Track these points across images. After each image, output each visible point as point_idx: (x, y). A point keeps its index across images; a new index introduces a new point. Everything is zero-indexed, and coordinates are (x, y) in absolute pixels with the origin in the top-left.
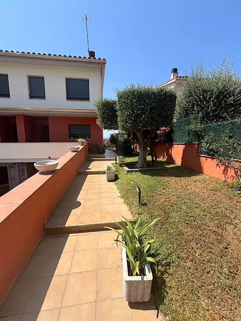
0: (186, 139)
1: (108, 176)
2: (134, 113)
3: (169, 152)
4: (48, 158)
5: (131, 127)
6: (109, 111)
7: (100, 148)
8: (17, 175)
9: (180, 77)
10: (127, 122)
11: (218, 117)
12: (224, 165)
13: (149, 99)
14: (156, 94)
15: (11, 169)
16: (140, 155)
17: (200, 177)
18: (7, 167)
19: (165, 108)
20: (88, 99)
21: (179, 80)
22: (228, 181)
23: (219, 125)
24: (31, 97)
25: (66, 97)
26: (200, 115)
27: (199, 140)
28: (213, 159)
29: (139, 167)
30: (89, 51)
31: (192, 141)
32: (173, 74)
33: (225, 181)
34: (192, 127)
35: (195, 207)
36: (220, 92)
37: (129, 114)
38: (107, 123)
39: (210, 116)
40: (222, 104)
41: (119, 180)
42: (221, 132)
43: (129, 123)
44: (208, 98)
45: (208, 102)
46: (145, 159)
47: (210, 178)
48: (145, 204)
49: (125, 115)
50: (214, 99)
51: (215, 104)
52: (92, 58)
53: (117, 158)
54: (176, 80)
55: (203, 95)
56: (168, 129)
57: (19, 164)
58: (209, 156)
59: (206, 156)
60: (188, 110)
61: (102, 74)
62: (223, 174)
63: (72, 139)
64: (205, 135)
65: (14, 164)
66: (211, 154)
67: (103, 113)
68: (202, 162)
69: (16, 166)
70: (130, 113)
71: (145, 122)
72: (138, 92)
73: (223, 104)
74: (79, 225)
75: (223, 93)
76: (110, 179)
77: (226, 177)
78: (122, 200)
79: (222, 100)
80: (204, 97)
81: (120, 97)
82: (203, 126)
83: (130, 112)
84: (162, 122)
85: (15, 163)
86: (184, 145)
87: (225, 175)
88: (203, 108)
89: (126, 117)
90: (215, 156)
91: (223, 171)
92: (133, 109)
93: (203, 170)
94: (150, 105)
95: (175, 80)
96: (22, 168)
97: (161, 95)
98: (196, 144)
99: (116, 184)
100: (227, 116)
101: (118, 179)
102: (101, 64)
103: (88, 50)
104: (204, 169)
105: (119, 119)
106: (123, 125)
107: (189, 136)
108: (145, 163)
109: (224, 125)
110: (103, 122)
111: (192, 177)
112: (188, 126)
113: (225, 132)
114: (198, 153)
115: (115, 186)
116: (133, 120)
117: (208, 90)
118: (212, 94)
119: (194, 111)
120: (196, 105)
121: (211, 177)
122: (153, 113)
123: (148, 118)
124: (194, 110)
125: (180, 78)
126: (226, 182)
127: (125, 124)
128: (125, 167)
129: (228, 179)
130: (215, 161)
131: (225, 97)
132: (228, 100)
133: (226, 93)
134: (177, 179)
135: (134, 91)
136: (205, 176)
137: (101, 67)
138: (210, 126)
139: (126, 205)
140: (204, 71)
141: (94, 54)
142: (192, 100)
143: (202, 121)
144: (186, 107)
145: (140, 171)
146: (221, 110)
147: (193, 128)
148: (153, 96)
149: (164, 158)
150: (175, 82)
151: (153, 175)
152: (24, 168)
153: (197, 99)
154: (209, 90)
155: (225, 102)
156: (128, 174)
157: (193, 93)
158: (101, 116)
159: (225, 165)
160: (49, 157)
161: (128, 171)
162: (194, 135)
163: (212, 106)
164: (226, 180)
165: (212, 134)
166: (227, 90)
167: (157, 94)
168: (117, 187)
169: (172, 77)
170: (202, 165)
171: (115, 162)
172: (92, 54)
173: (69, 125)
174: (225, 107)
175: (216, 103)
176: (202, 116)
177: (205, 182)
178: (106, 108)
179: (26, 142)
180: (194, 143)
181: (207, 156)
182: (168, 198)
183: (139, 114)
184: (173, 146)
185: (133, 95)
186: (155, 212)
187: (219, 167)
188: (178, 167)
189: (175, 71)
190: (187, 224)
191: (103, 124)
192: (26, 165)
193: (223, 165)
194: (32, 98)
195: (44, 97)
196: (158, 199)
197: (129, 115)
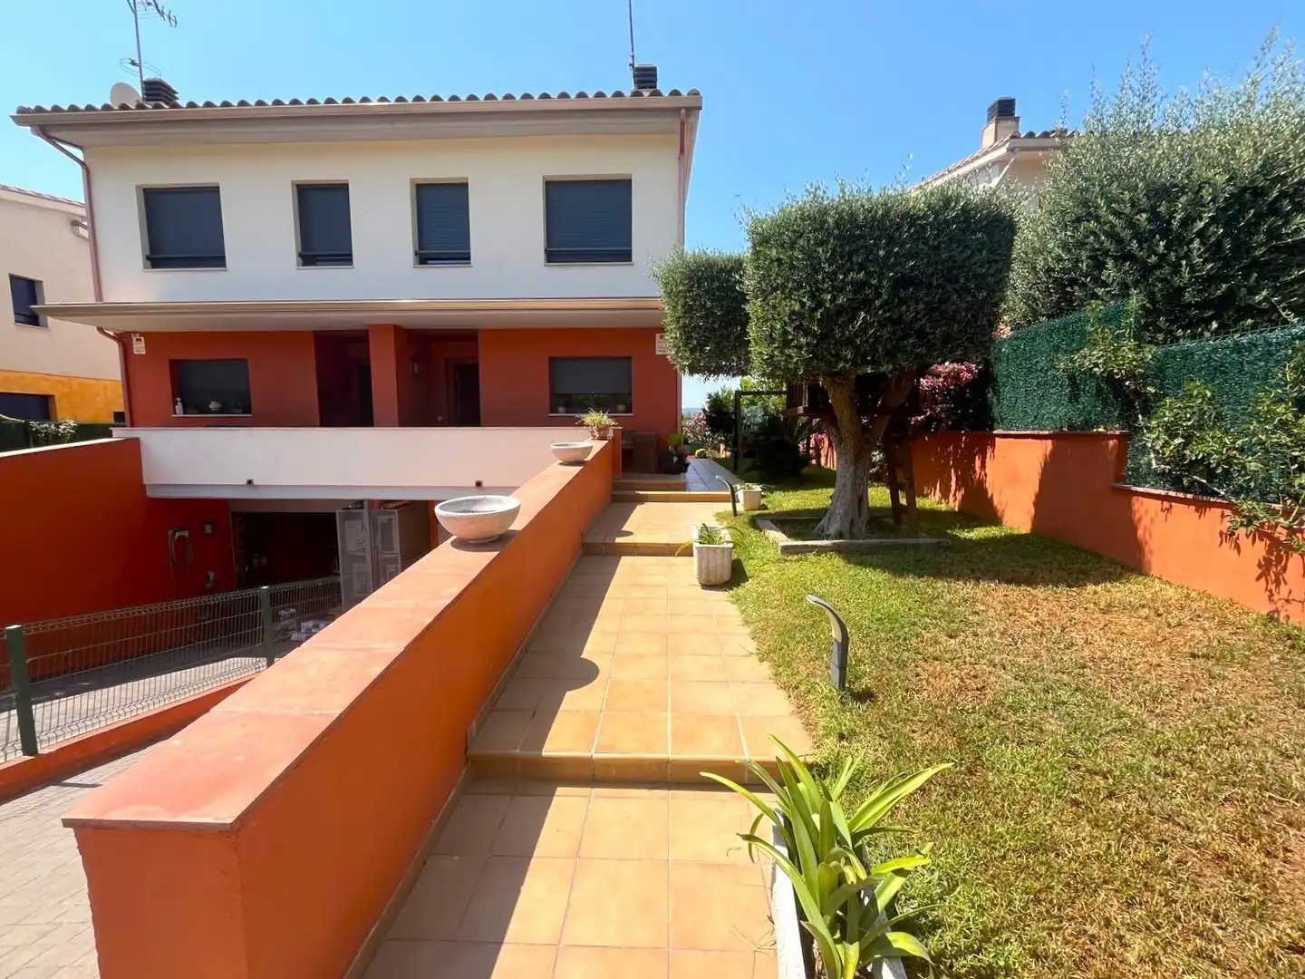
0: (1059, 412)
1: (704, 566)
2: (820, 304)
3: (975, 472)
4: (474, 485)
5: (807, 363)
6: (712, 301)
7: (670, 448)
8: (367, 543)
9: (1031, 135)
10: (786, 343)
11: (1230, 311)
12: (1262, 536)
13: (887, 244)
14: (919, 218)
15: (347, 523)
16: (839, 481)
17: (1134, 588)
18: (334, 514)
19: (962, 280)
20: (625, 256)
21: (1022, 149)
22: (1288, 617)
23: (1238, 348)
24: (423, 259)
25: (546, 251)
26: (1135, 301)
27: (1128, 418)
28: (1201, 507)
29: (832, 530)
30: (636, 66)
31: (1088, 424)
32: (992, 126)
33: (1272, 617)
34: (1092, 358)
35: (1115, 731)
36: (1244, 190)
37: (797, 308)
38: (702, 351)
39: (1189, 305)
40: (1255, 248)
41: (747, 585)
42: (1253, 377)
43: (800, 348)
44: (1175, 223)
45: (1177, 241)
46: (861, 499)
47: (1187, 596)
48: (865, 696)
49: (779, 315)
50: (1207, 226)
51: (1214, 251)
52: (646, 93)
53: (740, 495)
54: (1011, 150)
55: (1153, 212)
56: (969, 370)
57: (376, 504)
58: (1181, 495)
59: (1163, 493)
60: (1073, 282)
61: (684, 151)
62: (1258, 578)
63: (562, 412)
64: (1159, 397)
65: (358, 506)
66: (1192, 483)
67: (688, 310)
68: (1139, 520)
69: (365, 512)
70: (803, 304)
71: (867, 342)
72: (841, 218)
73: (1260, 245)
74: (596, 756)
75: (1258, 193)
76: (713, 580)
77: (1275, 598)
78: (766, 669)
79: (1252, 228)
80: (1154, 215)
81: (762, 240)
82: (1149, 353)
83: (805, 300)
84: (947, 339)
85: (361, 502)
86: (1050, 442)
87: (1273, 587)
88: (1147, 270)
89: (786, 324)
90: (1216, 494)
91: (1260, 566)
92: (818, 290)
93: (1148, 556)
94: (891, 268)
95: (1003, 151)
96: (383, 518)
97: (947, 222)
98: (1113, 437)
99: (737, 600)
100: (1280, 302)
101: (746, 579)
102: (683, 111)
103: (632, 65)
104: (1151, 552)
105: (753, 331)
106: (772, 357)
107: (1074, 398)
108: (860, 516)
109: (1271, 344)
110: (685, 345)
111: (1091, 588)
112: (1072, 352)
113: (1273, 382)
114: (1123, 479)
115: (733, 610)
116: (814, 335)
117: (1176, 186)
118: (1197, 202)
119: (1104, 284)
120: (1115, 258)
121: (1193, 594)
122: (903, 302)
123: (882, 326)
124: (1104, 282)
125: (1030, 142)
126: (1278, 620)
127: (782, 352)
128: (771, 529)
129: (1288, 606)
130: (1216, 520)
131: (1274, 209)
132: (1286, 223)
133: (1275, 193)
134: (1015, 592)
135: (824, 212)
136: (1157, 585)
137: (682, 124)
138: (1187, 355)
139: (783, 694)
140: (1157, 99)
141: (655, 76)
142: (1094, 233)
143: (1146, 330)
144: (1063, 270)
145: (838, 550)
146: (1246, 277)
147: (1096, 365)
148: (909, 230)
149: (945, 495)
150: (1000, 162)
151: (899, 570)
152: (390, 520)
153: (1118, 229)
154: (1184, 187)
155: (1273, 234)
156: (786, 561)
157: (1101, 202)
158: (678, 322)
159: (1270, 536)
160: (479, 484)
161: (786, 549)
162: (1099, 392)
163: (1200, 256)
164: (1277, 611)
165: (1200, 389)
166: (1285, 177)
167: (925, 217)
168: (743, 612)
169: (988, 139)
170: (1140, 533)
171: (728, 507)
172: (646, 77)
173: (551, 359)
174: (1268, 263)
175: (1219, 243)
176: (1143, 307)
177: (1160, 615)
178: (698, 287)
179: (400, 426)
180: (1101, 430)
181: (1172, 494)
182: (975, 677)
183: (840, 310)
184: (993, 445)
185: (816, 230)
186: (913, 732)
187: (1238, 547)
188: (1013, 540)
189: (1004, 110)
190: (1076, 803)
191: (688, 354)
192: (396, 511)
193: (1261, 540)
194: (426, 263)
195: (464, 258)
196: (924, 675)
197: (800, 315)
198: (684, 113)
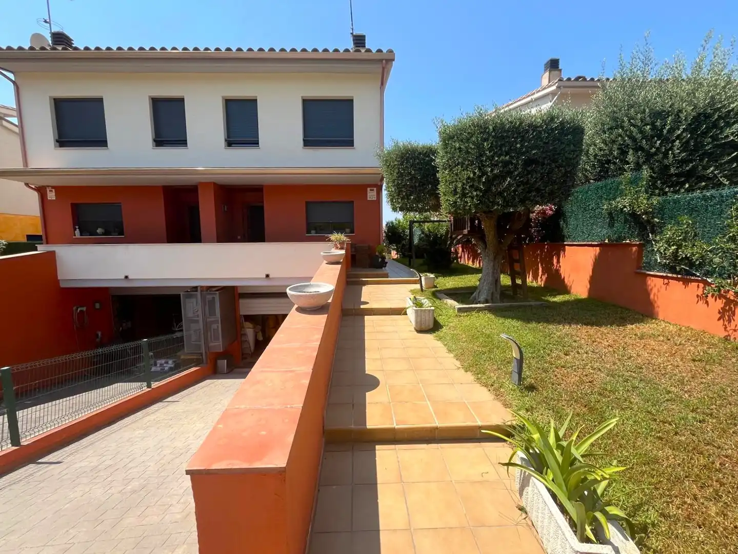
0: (603, 232)
1: (418, 320)
2: (484, 174)
3: (553, 266)
4: (265, 277)
5: (476, 206)
8: (200, 313)
10: (464, 195)
11: (693, 178)
12: (721, 296)
14: (538, 127)
15: (187, 300)
16: (483, 271)
17: (652, 326)
18: (180, 295)
20: (349, 143)
21: (564, 87)
22: (735, 338)
24: (230, 144)
25: (304, 140)
26: (646, 172)
27: (643, 236)
28: (686, 282)
30: (354, 34)
31: (620, 238)
32: (548, 74)
33: (726, 339)
34: (623, 202)
36: (700, 115)
37: (471, 175)
39: (672, 175)
40: (706, 145)
42: (713, 213)
43: (472, 197)
44: (665, 131)
45: (666, 140)
46: (497, 281)
47: (680, 329)
48: (532, 388)
49: (460, 179)
50: (682, 132)
51: (685, 146)
52: (361, 50)
53: (423, 279)
54: (559, 88)
55: (653, 124)
56: (551, 209)
57: (205, 289)
58: (675, 276)
59: (664, 275)
60: (608, 162)
61: (383, 84)
62: (719, 319)
63: (314, 234)
64: (661, 224)
65: (194, 289)
66: (681, 269)
68: (651, 289)
69: (199, 293)
70: (474, 174)
71: (510, 194)
73: (708, 144)
75: (707, 116)
76: (424, 328)
77: (728, 329)
78: (471, 376)
79: (704, 134)
80: (654, 127)
81: (449, 138)
82: (655, 200)
83: (476, 171)
85: (196, 287)
86: (598, 248)
87: (727, 323)
88: (649, 156)
89: (464, 184)
90: (695, 275)
91: (719, 312)
92: (483, 165)
93: (657, 309)
94: (524, 154)
95: (554, 88)
96: (209, 297)
97: (552, 129)
98: (635, 245)
99: (440, 339)
100: (719, 174)
102: (384, 61)
103: (352, 34)
104: (658, 307)
107: (611, 225)
108: (496, 290)
111: (629, 326)
112: (610, 200)
114: (640, 268)
116: (481, 190)
117: (665, 111)
118: (677, 121)
119: (628, 163)
120: (633, 149)
121: (683, 328)
122: (529, 172)
123: (518, 185)
124: (627, 161)
125: (569, 83)
126: (730, 340)
127: (462, 200)
128: (446, 299)
129: (734, 333)
130: (694, 289)
131: (715, 125)
132: (721, 133)
133: (716, 117)
136: (663, 325)
137: (383, 68)
138: (676, 202)
139: (485, 389)
140: (653, 64)
141: (365, 40)
142: (620, 135)
143: (652, 188)
144: (603, 156)
145: (488, 309)
146: (701, 160)
147: (625, 207)
148: (533, 133)
149: (536, 278)
150: (552, 94)
152: (214, 298)
153: (634, 134)
154: (669, 112)
155: (715, 138)
156: (460, 316)
157: (625, 119)
159: (725, 297)
160: (267, 276)
161: (460, 310)
162: (626, 221)
163: (678, 149)
164: (729, 335)
165: (687, 220)
166: (720, 108)
167: (541, 127)
168: (445, 345)
169: (545, 81)
170: (652, 296)
171: (418, 286)
172: (359, 41)
173: (307, 203)
174: (713, 153)
175: (688, 142)
176: (651, 176)
177: (669, 340)
179: (217, 242)
180: (627, 242)
181: (670, 275)
182: (586, 375)
183: (495, 177)
184: (564, 251)
187: (707, 303)
188: (578, 302)
189: (554, 65)
192: (217, 292)
193: (720, 299)
194: (232, 146)
195: (255, 143)
196: (559, 376)
197: (472, 179)
198: (384, 62)
